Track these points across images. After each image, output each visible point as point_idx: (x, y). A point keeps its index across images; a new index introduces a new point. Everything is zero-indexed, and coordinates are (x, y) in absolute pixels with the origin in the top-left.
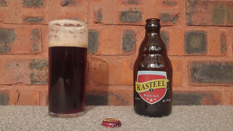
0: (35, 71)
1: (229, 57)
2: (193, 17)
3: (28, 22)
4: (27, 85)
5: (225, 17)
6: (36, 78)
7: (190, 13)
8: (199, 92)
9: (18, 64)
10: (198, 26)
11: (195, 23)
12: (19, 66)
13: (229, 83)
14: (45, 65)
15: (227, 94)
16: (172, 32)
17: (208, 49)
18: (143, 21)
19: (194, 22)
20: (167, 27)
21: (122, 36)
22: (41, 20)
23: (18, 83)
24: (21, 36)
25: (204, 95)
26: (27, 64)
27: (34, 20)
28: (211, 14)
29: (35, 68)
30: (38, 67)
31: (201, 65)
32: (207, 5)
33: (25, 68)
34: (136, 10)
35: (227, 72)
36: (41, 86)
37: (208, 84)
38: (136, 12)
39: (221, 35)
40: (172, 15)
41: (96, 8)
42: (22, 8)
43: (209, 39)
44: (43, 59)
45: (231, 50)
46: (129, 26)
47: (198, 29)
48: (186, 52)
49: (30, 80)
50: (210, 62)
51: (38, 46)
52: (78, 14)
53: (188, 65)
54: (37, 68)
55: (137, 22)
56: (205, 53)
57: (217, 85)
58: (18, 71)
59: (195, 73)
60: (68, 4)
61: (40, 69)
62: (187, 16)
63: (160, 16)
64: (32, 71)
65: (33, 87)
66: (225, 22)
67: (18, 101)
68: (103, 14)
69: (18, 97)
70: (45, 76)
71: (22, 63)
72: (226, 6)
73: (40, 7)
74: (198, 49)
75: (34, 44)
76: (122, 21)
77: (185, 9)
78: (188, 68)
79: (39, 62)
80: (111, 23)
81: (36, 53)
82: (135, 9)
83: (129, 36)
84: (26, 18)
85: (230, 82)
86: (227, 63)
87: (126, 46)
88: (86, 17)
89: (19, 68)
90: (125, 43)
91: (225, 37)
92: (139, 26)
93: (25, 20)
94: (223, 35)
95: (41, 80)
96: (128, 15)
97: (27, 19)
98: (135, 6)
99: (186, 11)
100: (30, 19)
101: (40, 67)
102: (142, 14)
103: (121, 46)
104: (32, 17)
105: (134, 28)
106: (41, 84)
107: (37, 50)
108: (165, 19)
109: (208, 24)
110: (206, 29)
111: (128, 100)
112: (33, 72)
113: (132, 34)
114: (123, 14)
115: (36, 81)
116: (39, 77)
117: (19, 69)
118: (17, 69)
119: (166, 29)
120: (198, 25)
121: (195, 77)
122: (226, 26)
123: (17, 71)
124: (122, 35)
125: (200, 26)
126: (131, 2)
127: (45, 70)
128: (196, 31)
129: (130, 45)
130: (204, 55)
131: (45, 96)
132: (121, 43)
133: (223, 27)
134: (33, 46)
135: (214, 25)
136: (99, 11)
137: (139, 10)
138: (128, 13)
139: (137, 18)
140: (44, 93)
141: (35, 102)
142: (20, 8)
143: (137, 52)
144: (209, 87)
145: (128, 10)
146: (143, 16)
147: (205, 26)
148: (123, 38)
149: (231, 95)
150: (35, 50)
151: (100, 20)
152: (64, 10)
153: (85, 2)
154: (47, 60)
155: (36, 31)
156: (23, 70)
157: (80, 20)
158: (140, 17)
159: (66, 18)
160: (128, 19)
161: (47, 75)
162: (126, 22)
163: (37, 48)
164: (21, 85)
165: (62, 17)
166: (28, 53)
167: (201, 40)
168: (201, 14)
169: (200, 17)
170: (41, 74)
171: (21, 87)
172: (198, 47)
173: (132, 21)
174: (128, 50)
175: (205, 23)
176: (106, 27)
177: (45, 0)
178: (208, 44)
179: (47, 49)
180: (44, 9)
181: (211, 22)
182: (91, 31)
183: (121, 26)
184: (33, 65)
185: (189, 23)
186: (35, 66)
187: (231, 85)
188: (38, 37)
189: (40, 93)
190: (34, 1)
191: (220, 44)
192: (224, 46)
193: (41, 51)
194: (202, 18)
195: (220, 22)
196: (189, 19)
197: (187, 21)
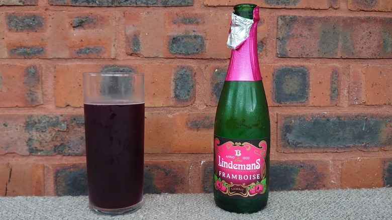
0: (34, 134)
1: (343, 107)
2: (288, 43)
3: (20, 54)
4: (23, 156)
5: (340, 44)
6: (36, 144)
7: (283, 38)
8: (294, 162)
9: (6, 124)
10: (296, 59)
11: (291, 54)
12: (9, 127)
13: (341, 148)
14: (49, 124)
15: (337, 164)
17: (311, 95)
18: (207, 51)
19: (289, 53)
21: (173, 77)
22: (39, 52)
23: (7, 153)
24: (9, 77)
25: (301, 167)
26: (21, 123)
27: (29, 52)
28: (318, 39)
29: (34, 129)
30: (38, 127)
31: (299, 121)
32: (311, 24)
33: (18, 130)
34: (195, 33)
35: (338, 131)
36: (45, 157)
37: (307, 150)
38: (195, 37)
39: (332, 72)
41: (130, 31)
42: (6, 32)
43: (313, 79)
44: (45, 115)
45: (346, 96)
46: (185, 60)
47: (296, 63)
48: (274, 101)
49: (27, 148)
50: (312, 116)
51: (36, 94)
52: (100, 40)
53: (277, 121)
55: (197, 53)
56: (305, 102)
57: (322, 150)
58: (7, 134)
59: (288, 134)
60: (83, 23)
61: (42, 131)
62: (279, 42)
64: (30, 134)
65: (32, 160)
66: (339, 52)
67: (9, 181)
68: (141, 40)
69: (9, 175)
70: (50, 142)
71: (12, 121)
72: (341, 25)
73: (36, 30)
74: (294, 95)
75: (30, 91)
76: (172, 52)
77: (275, 31)
78: (277, 126)
79: (39, 120)
80: (155, 55)
81: (34, 105)
82: (194, 31)
83: (184, 76)
84: (15, 48)
85: (342, 146)
86: (338, 117)
87: (179, 92)
88: (114, 46)
89: (8, 130)
90: (178, 87)
91: (338, 76)
92: (200, 60)
93: (13, 51)
94: (335, 73)
95: (44, 149)
96: (183, 42)
97: (16, 50)
98: (193, 26)
99: (277, 35)
100: (21, 50)
101: (42, 127)
102: (205, 41)
103: (172, 93)
104: (25, 47)
105: (192, 64)
106: (44, 154)
107: (36, 101)
109: (313, 55)
110: (309, 63)
111: (183, 177)
112: (32, 136)
113: (188, 73)
114: (175, 40)
115: (38, 150)
116: (41, 143)
117: (9, 132)
118: (6, 132)
120: (295, 57)
121: (288, 140)
122: (339, 59)
123: (5, 135)
124: (173, 74)
125: (299, 59)
126: (188, 21)
127: (50, 132)
128: (292, 66)
129: (186, 92)
130: (303, 104)
131: (52, 173)
132: (172, 88)
133: (335, 60)
134: (29, 95)
135: (321, 57)
136: (135, 36)
137: (200, 34)
138: (183, 39)
139: (197, 47)
140: (51, 167)
141: (37, 182)
142: (4, 31)
143: (197, 102)
144: (308, 154)
145: (182, 34)
146: (207, 43)
147: (307, 58)
148: (175, 79)
149: (342, 165)
150: (32, 100)
151: (137, 51)
152: (77, 33)
153: (110, 21)
154: (52, 116)
155: (32, 70)
156: (15, 133)
157: (103, 50)
158: (202, 46)
159: (81, 48)
160: (182, 48)
161: (53, 141)
162: (180, 54)
163: (34, 98)
164: (14, 157)
165: (73, 47)
166: (22, 106)
167: (299, 81)
168: (300, 39)
169: (300, 43)
170: (44, 139)
171: (14, 160)
172: (295, 93)
173: (190, 53)
174: (183, 98)
175: (307, 53)
176: (147, 61)
177: (44, 18)
178: (311, 88)
179: (51, 98)
180: (44, 34)
181: (318, 52)
182: (123, 68)
183: (172, 60)
184: (30, 125)
185: (280, 54)
186: (33, 127)
187: (343, 151)
188: (37, 79)
189: (44, 167)
190: (27, 20)
191: (329, 88)
192: (336, 91)
193: (42, 103)
194: (302, 46)
195: (330, 51)
196: (281, 48)
197: (279, 52)
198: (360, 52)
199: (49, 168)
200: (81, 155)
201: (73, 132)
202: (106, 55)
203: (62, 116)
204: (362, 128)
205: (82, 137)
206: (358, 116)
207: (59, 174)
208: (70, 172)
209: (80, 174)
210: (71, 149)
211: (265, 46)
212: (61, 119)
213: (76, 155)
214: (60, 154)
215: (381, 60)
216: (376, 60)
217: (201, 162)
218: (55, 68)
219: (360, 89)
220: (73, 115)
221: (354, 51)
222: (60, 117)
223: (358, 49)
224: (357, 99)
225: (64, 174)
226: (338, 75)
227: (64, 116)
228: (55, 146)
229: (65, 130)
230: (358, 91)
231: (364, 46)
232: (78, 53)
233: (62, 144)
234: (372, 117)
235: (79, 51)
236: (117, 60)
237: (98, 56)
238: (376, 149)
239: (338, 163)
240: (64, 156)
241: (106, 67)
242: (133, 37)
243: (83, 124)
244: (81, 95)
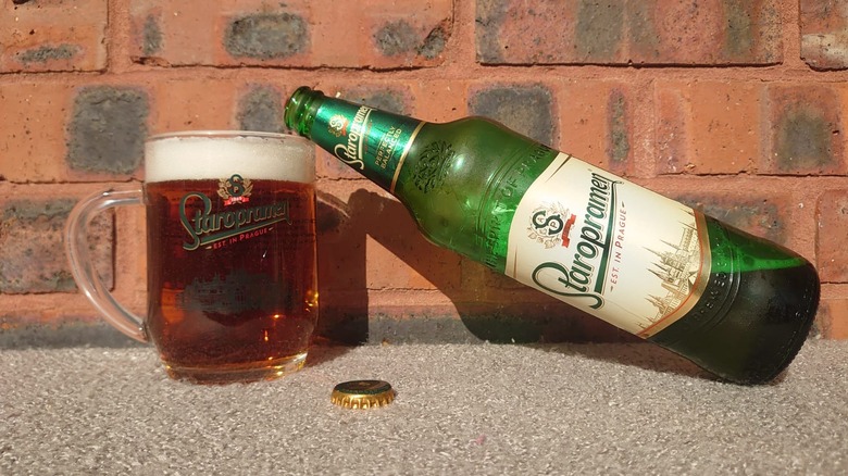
1: (642, 179)
2: (501, 31)
5: (626, 30)
7: (490, 20)
10: (523, 68)
11: (509, 56)
16: (424, 90)
18: (313, 49)
19: (505, 53)
20: (403, 72)
21: (235, 109)
28: (573, 19)
34: (286, 10)
38: (286, 18)
39: (611, 97)
40: (420, 26)
41: (141, 9)
43: (565, 112)
45: (649, 155)
46: (263, 71)
47: (524, 77)
52: (72, 30)
55: (292, 55)
62: (480, 28)
63: (375, 31)
66: (624, 49)
68: (162, 27)
76: (233, 52)
77: (472, 4)
80: (193, 59)
82: (283, 5)
83: (263, 106)
88: (103, 42)
91: (625, 107)
92: (297, 71)
94: (618, 99)
96: (258, 29)
99: (476, 13)
102: (309, 27)
105: (280, 79)
108: (396, 44)
109: (561, 59)
110: (554, 77)
113: (271, 99)
114: (239, 26)
119: (401, 81)
120: (520, 62)
122: (625, 66)
124: (236, 103)
125: (531, 68)
128: (515, 85)
133: (617, 70)
135: (581, 60)
136: (150, 18)
137: (296, 12)
138: (256, 23)
139: (290, 41)
145: (256, 13)
146: (314, 32)
147: (549, 66)
148: (239, 114)
151: (153, 52)
152: (22, 16)
157: (80, 52)
158: (302, 35)
159: (31, 49)
160: (256, 43)
162: (251, 56)
165: (14, 45)
167: (532, 118)
168: (531, 21)
169: (530, 31)
173: (273, 54)
175: (549, 53)
176: (176, 74)
178: (560, 134)
181: (573, 50)
182: (123, 92)
183: (234, 71)
185: (485, 56)
191: (606, 133)
192: (623, 141)
194: (535, 37)
195: (603, 49)
196: (485, 41)
197: (481, 50)
198: (675, 49)
200: (27, 293)
201: (10, 238)
202: (84, 64)
205: (30, 250)
209: (22, 338)
210: (5, 278)
211: (449, 39)
213: (15, 292)
215: (729, 69)
216: (715, 69)
219: (681, 136)
220: (11, 201)
221: (659, 48)
223: (670, 42)
226: (626, 103)
230: (676, 142)
231: (684, 36)
232: (24, 59)
234: (714, 203)
235: (26, 55)
236: (112, 73)
237: (68, 65)
241: (86, 91)
242: (148, 22)
243: (32, 221)
244: (30, 153)
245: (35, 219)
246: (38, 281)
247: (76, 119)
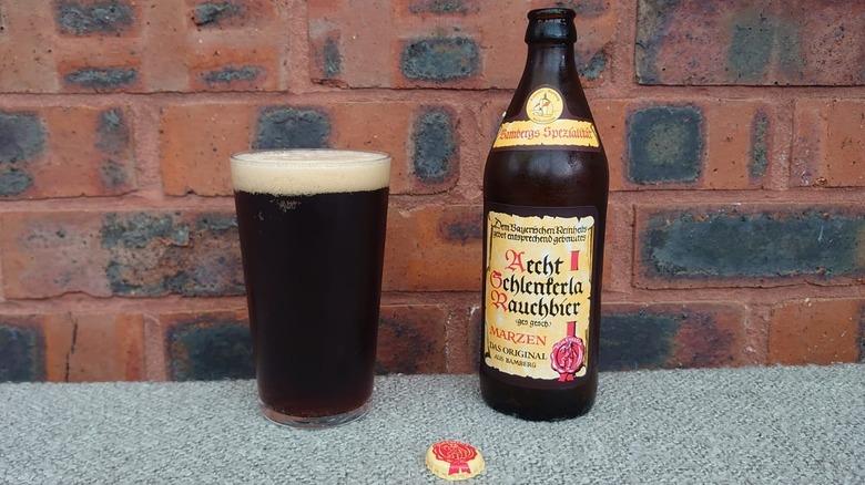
0: (121, 252)
1: (776, 191)
2: (659, 54)
3: (86, 84)
4: (99, 298)
5: (775, 53)
6: (125, 274)
7: (650, 43)
8: (667, 308)
9: (62, 233)
10: (677, 88)
11: (667, 78)
12: (67, 237)
13: (769, 278)
14: (152, 231)
15: (760, 313)
17: (707, 165)
18: (484, 74)
19: (663, 74)
21: (410, 130)
22: (125, 79)
23: (67, 293)
24: (64, 134)
25: (684, 318)
26: (93, 230)
27: (104, 79)
28: (726, 43)
29: (120, 242)
30: (129, 238)
31: (679, 222)
33: (88, 245)
34: (459, 34)
35: (765, 244)
36: (146, 301)
37: (696, 284)
38: (459, 42)
39: (756, 117)
41: (319, 30)
42: (55, 37)
43: (712, 133)
44: (142, 214)
45: (785, 168)
46: (436, 93)
47: (677, 97)
48: (628, 180)
49: (107, 281)
50: (709, 210)
51: (123, 169)
52: (254, 52)
53: (635, 222)
54: (127, 241)
55: (464, 78)
56: (694, 181)
57: (729, 284)
58: (65, 253)
59: (656, 250)
60: (218, 16)
61: (138, 247)
62: (640, 51)
64: (112, 253)
65: (118, 307)
66: (771, 71)
67: (73, 349)
68: (342, 50)
69: (71, 338)
70: (154, 269)
71: (75, 226)
72: (779, 12)
73: (119, 31)
74: (671, 167)
75: (110, 161)
76: (409, 75)
77: (633, 26)
78: (634, 231)
79: (130, 223)
80: (372, 82)
81: (119, 192)
82: (456, 30)
83: (435, 127)
84: (75, 71)
85: (772, 275)
86: (766, 213)
87: (424, 163)
88: (285, 64)
89: (66, 245)
90: (423, 153)
91: (768, 125)
92: (468, 92)
93: (71, 77)
94: (761, 116)
95: (142, 283)
96: (433, 52)
97: (76, 75)
98: (455, 19)
99: (636, 35)
100: (88, 76)
101: (136, 238)
102: (481, 51)
103: (408, 164)
104: (96, 69)
105: (454, 102)
106: (143, 294)
107: (123, 182)
109: (713, 80)
110: (705, 98)
111: (433, 339)
112: (116, 257)
113: (444, 120)
114: (416, 49)
115: (129, 287)
116: (136, 271)
117: (68, 249)
118: (62, 248)
120: (675, 83)
121: (657, 262)
123: (60, 255)
124: (411, 125)
125: (683, 89)
126: (442, 7)
127: (154, 249)
128: (669, 104)
129: (439, 161)
130: (690, 186)
131: (161, 333)
132: (410, 153)
133: (763, 91)
134: (108, 170)
135: (732, 82)
136: (329, 41)
137: (468, 36)
138: (432, 46)
139: (463, 65)
140: (157, 321)
141: (129, 352)
142: (50, 36)
143: (463, 183)
144: (699, 292)
145: (431, 36)
146: (485, 55)
147: (702, 88)
148: (414, 134)
149: (771, 314)
150: (115, 182)
151: (333, 75)
152: (206, 38)
153: (276, 10)
154: (157, 215)
155: (113, 118)
156: (81, 251)
157: (262, 74)
158: (475, 60)
159: (214, 70)
160: (429, 66)
161: (161, 266)
162: (426, 79)
163: (119, 177)
164: (80, 300)
165: (199, 66)
166: (93, 194)
167: (683, 136)
168: (687, 44)
169: (686, 54)
170: (141, 263)
171: (80, 305)
172: (672, 162)
173: (447, 77)
174: (433, 175)
175: (703, 75)
176: (355, 96)
177: (134, 7)
178: (708, 151)
179: (154, 177)
180: (135, 39)
181: (725, 72)
182: (305, 112)
183: (409, 93)
184: (112, 232)
186: (119, 237)
187: (774, 284)
188: (123, 136)
189: (143, 321)
190: (97, 10)
191: (748, 150)
192: (763, 157)
193: (135, 187)
194: (691, 59)
195: (753, 71)
196: (644, 64)
197: (640, 72)
198: (819, 71)
199: (153, 323)
200: (222, 296)
201: (203, 248)
202: (268, 85)
203: (178, 214)
204: (816, 235)
206: (809, 209)
207: (175, 336)
208: (199, 331)
209: (218, 335)
210: (200, 283)
211: (610, 60)
212: (176, 220)
213: (210, 296)
214: (178, 293)
216: (853, 89)
217: (470, 309)
218: (161, 112)
219: (815, 152)
220: (201, 213)
221: (804, 70)
222: (174, 217)
223: (814, 65)
224: (808, 174)
225: (185, 334)
226: (769, 122)
227: (182, 214)
228: (166, 277)
229: (186, 244)
230: (811, 157)
231: (828, 59)
232: (208, 79)
233: (179, 273)
234: (840, 213)
235: (210, 76)
236: (293, 94)
237: (251, 85)
238: (845, 281)
239: (764, 311)
240: (185, 297)
241: (269, 109)
242: (326, 45)
243: (223, 232)
244: (217, 169)
245: (226, 230)
246: (231, 285)
247: (260, 137)
